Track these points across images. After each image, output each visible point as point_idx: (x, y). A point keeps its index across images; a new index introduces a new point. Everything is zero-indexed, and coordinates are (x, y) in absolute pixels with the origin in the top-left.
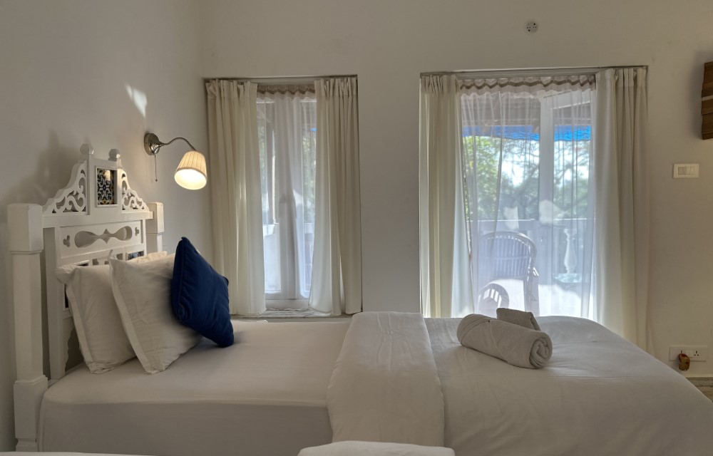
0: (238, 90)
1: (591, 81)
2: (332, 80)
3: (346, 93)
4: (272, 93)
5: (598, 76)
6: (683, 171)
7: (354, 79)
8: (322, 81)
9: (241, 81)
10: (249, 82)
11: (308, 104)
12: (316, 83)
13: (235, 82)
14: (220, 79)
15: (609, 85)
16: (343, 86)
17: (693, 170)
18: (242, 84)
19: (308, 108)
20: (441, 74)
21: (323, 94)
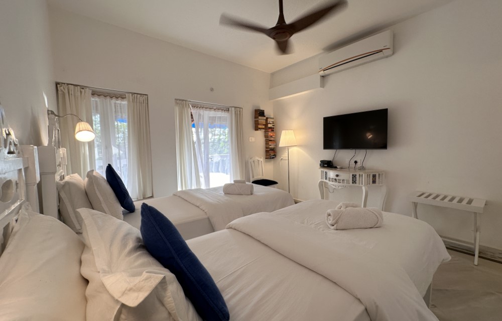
0: (81, 92)
1: (227, 110)
2: (136, 95)
3: (142, 102)
4: (99, 95)
5: (230, 109)
6: (251, 139)
7: (146, 96)
8: (131, 94)
9: (83, 87)
10: (87, 89)
11: (120, 104)
12: (127, 95)
13: (78, 87)
14: (68, 84)
15: (233, 112)
16: (142, 99)
17: (253, 139)
18: (83, 89)
19: (121, 106)
20: (183, 100)
21: (131, 100)
